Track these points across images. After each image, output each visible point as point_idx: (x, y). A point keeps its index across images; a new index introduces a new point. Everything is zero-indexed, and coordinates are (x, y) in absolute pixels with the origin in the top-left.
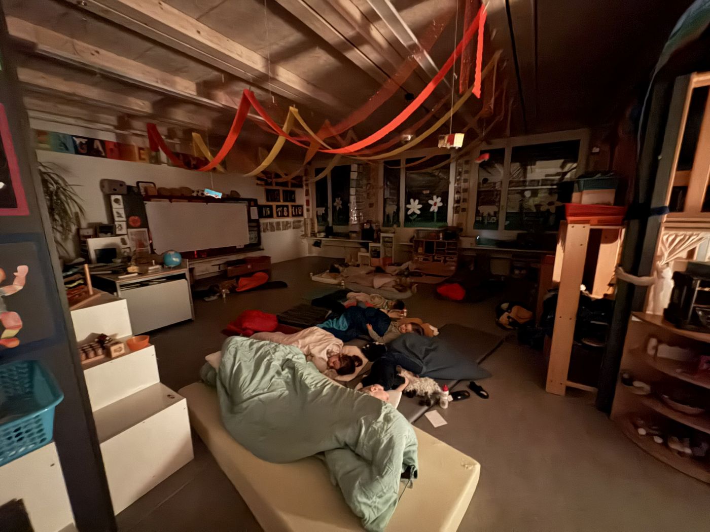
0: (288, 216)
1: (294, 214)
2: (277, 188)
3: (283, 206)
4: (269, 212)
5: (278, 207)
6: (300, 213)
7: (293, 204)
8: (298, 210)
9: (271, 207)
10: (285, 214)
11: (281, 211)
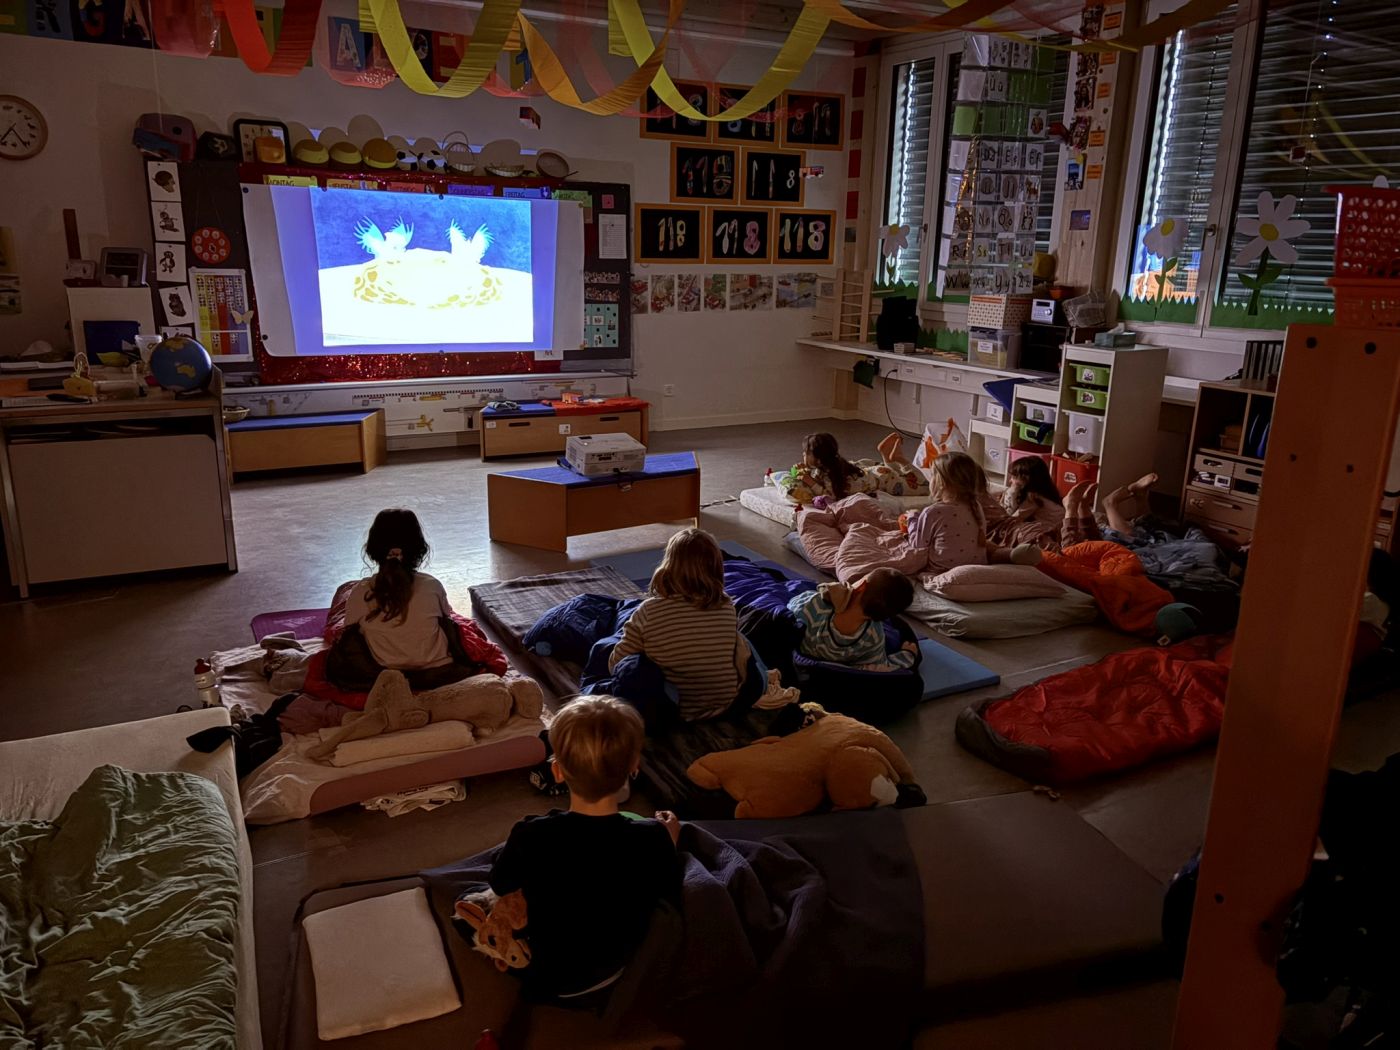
0: (762, 254)
1: (787, 246)
2: (726, 144)
3: (743, 217)
4: (681, 234)
5: (720, 217)
6: (815, 245)
7: (790, 207)
8: (807, 234)
9: (692, 218)
10: (751, 245)
11: (731, 237)
